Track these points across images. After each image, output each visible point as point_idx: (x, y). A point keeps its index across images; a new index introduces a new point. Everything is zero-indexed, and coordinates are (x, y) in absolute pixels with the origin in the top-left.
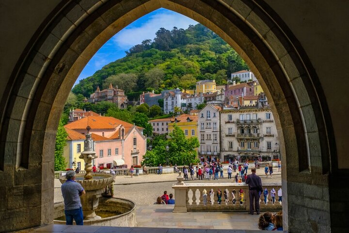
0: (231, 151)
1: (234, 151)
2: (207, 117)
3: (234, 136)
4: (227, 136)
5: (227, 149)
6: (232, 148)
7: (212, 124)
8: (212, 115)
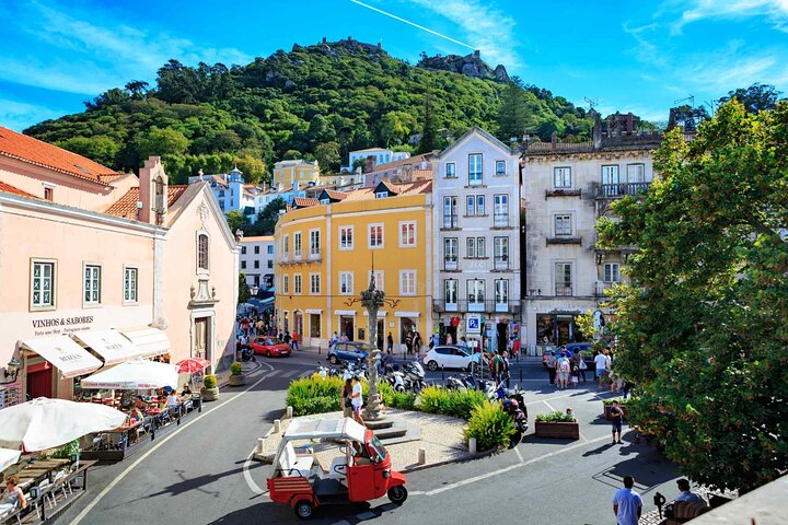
0: (565, 297)
1: (578, 298)
2: (471, 176)
3: (577, 242)
4: (551, 242)
5: (548, 290)
6: (568, 285)
7: (489, 201)
8: (490, 170)
